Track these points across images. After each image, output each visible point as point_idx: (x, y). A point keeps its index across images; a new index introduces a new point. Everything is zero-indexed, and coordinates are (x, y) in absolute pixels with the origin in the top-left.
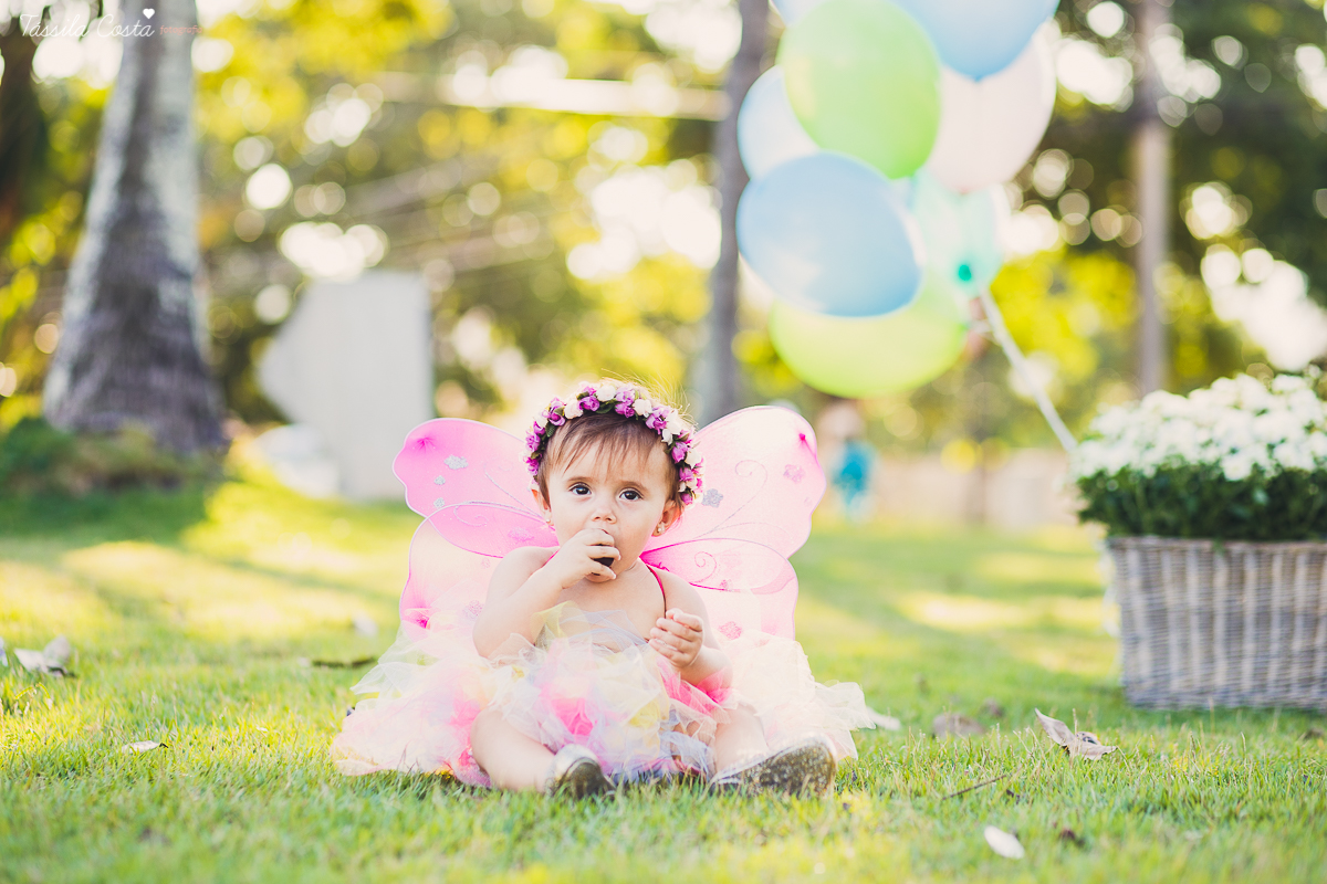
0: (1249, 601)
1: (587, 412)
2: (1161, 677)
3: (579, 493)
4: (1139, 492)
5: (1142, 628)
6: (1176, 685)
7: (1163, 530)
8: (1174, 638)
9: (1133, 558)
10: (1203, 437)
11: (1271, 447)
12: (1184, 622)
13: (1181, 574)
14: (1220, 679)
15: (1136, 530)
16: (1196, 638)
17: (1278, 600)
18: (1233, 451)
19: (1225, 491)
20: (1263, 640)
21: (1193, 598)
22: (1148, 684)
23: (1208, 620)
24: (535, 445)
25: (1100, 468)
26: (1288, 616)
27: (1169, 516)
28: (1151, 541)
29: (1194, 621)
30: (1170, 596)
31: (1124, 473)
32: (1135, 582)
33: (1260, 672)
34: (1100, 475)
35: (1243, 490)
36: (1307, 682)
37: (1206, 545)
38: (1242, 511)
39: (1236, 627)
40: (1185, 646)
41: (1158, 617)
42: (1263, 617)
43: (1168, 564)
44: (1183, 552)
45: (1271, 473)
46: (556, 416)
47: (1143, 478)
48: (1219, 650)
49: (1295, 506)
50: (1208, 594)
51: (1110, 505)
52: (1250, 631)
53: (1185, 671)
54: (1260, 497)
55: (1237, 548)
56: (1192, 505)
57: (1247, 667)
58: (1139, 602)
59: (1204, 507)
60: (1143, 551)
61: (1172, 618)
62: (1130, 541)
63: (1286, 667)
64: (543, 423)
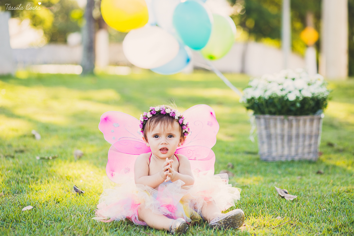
0: (294, 132)
1: (153, 115)
2: (270, 152)
3: (156, 137)
4: (264, 103)
5: (265, 139)
6: (274, 154)
7: (271, 113)
8: (273, 142)
9: (262, 121)
10: (281, 87)
11: (300, 91)
12: (276, 138)
13: (275, 125)
14: (286, 152)
15: (263, 113)
16: (279, 142)
17: (301, 131)
18: (290, 92)
19: (288, 103)
20: (297, 142)
21: (279, 131)
22: (266, 155)
23: (283, 137)
24: (142, 127)
25: (253, 96)
26: (304, 136)
27: (273, 110)
28: (267, 116)
29: (279, 137)
30: (272, 131)
31: (260, 98)
32: (263, 127)
33: (297, 151)
34: (253, 98)
35: (293, 103)
36: (309, 153)
37: (282, 117)
38: (293, 108)
39: (290, 139)
40: (276, 144)
41: (269, 136)
42: (298, 136)
43: (272, 122)
44: (276, 119)
45: (301, 98)
46: (145, 117)
47: (265, 99)
48: (286, 145)
49: (307, 106)
50: (283, 130)
51: (256, 106)
52: (294, 139)
53: (277, 151)
54: (298, 105)
55: (291, 118)
56: (279, 107)
57: (293, 149)
58: (264, 133)
59: (282, 107)
60: (265, 119)
61: (273, 137)
62: (262, 116)
63: (303, 149)
64: (142, 120)
